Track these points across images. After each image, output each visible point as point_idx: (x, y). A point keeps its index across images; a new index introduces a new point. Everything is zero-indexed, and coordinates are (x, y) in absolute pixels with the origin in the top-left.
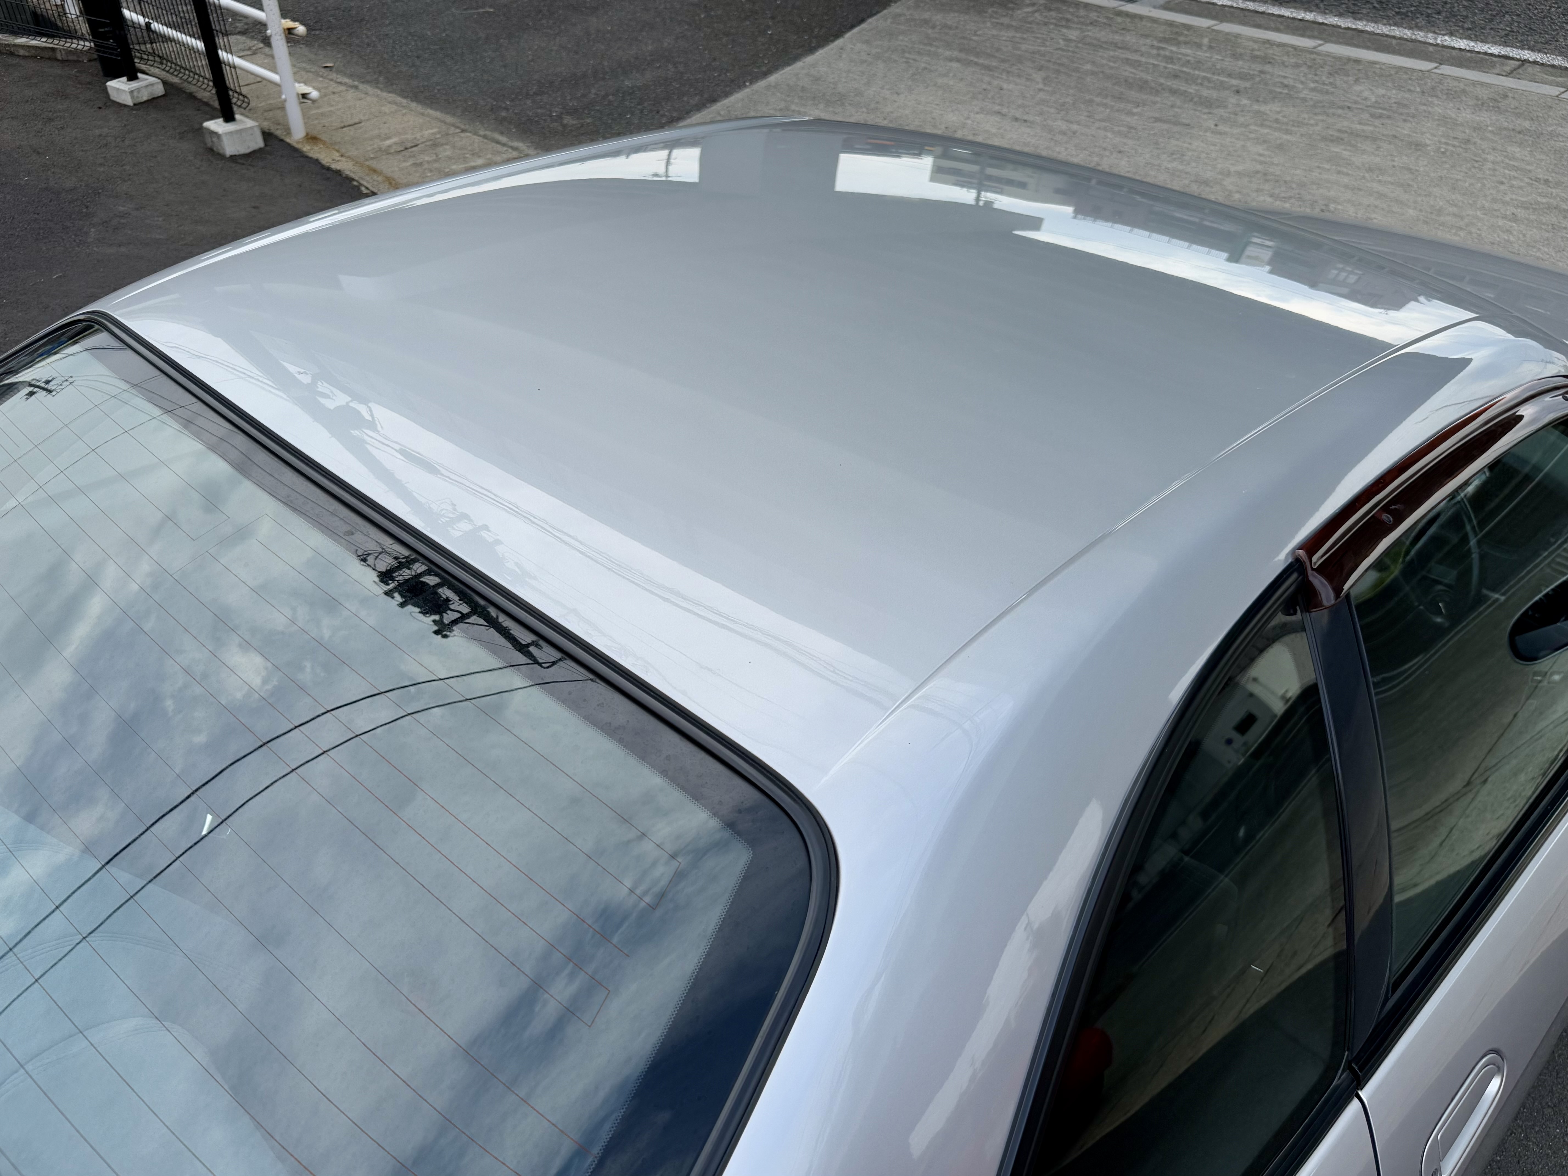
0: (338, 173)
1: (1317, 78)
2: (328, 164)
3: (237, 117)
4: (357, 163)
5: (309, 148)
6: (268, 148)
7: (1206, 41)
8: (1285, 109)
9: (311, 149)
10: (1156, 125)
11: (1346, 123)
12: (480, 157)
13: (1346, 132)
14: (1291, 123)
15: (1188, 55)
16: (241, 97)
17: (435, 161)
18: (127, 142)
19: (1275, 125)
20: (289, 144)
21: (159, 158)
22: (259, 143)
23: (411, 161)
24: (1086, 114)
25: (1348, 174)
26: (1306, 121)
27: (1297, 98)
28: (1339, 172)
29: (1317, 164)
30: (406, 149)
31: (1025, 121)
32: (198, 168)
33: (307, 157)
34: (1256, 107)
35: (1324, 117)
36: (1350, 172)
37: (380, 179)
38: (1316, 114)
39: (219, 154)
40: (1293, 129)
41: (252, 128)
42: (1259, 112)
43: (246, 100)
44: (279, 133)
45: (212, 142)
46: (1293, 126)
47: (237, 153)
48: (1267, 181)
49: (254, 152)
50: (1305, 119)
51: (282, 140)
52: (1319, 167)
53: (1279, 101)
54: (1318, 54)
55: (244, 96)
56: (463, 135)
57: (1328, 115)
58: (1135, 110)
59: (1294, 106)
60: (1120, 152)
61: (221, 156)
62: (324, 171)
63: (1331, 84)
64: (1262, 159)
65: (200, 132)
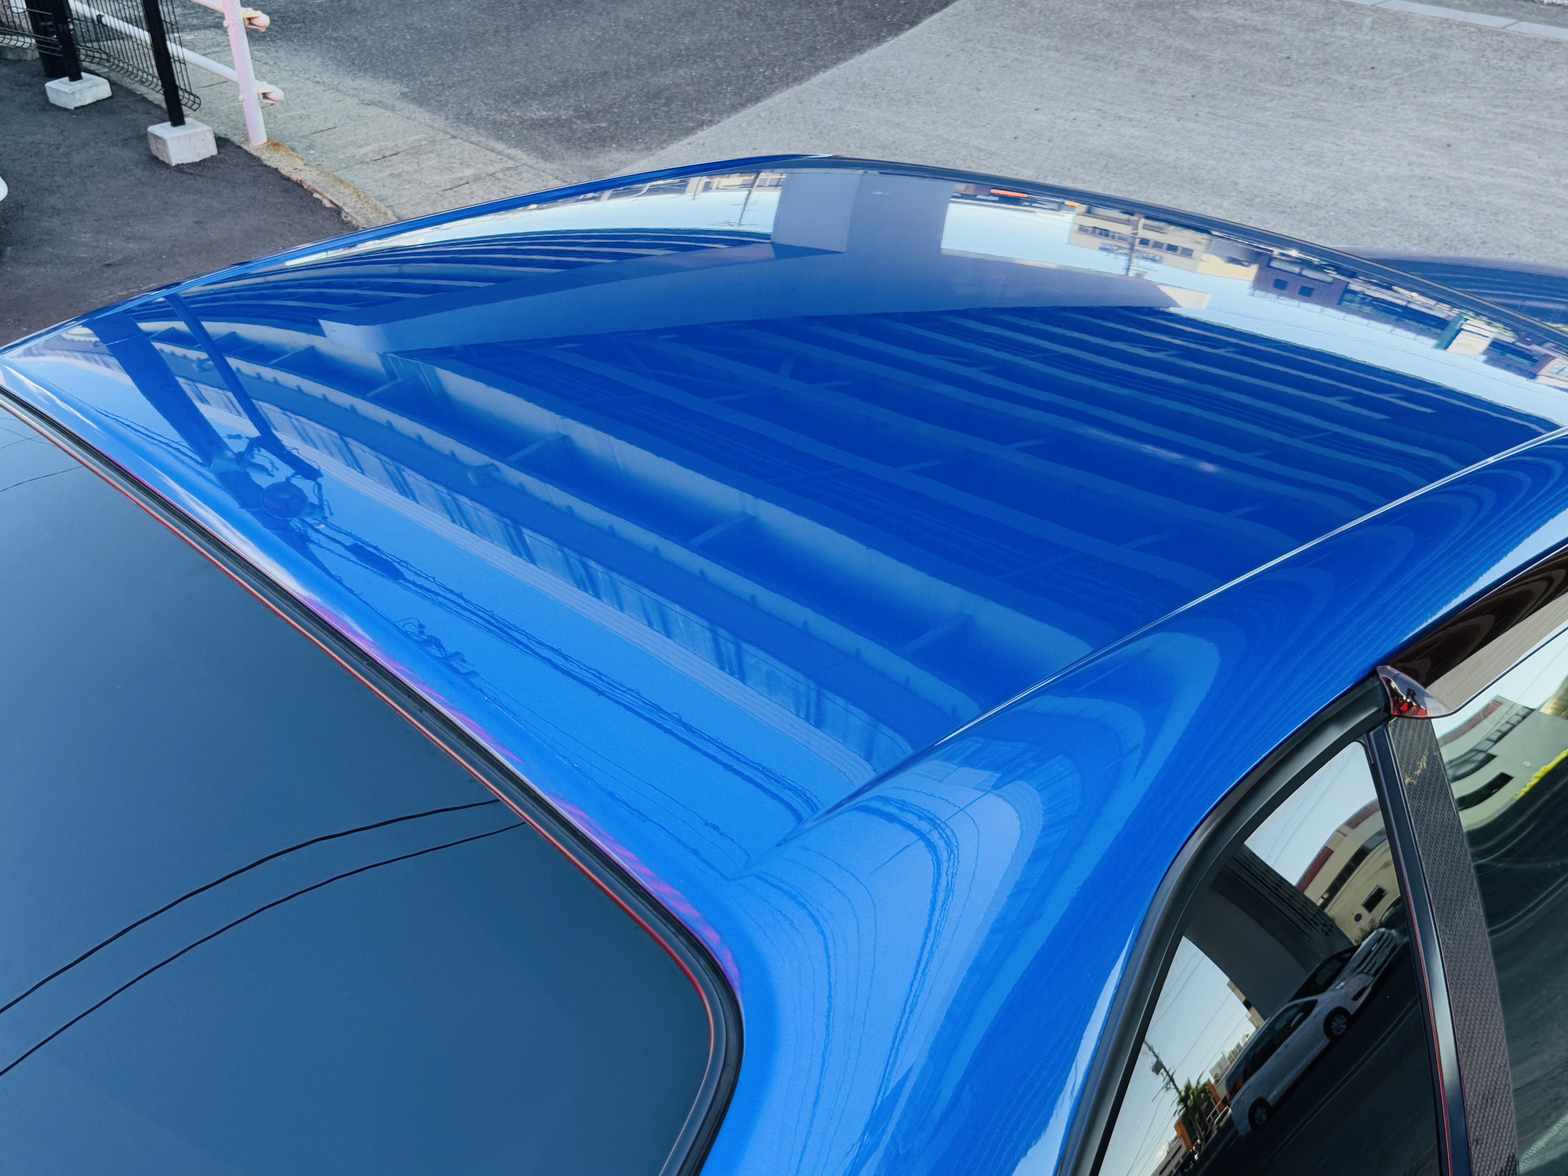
0: (299, 185)
1: (1502, 64)
2: (288, 175)
3: (186, 119)
4: (322, 172)
5: (268, 155)
6: (222, 156)
7: (1368, 21)
8: (1458, 101)
9: (271, 157)
10: (1293, 121)
11: (1532, 117)
12: (469, 166)
13: (1532, 127)
14: (1463, 117)
15: (1343, 38)
16: (192, 98)
17: (416, 171)
18: (62, 150)
19: (1443, 120)
20: (246, 152)
21: (95, 169)
22: (210, 149)
23: (388, 171)
24: (1206, 110)
25: (1528, 178)
26: (1481, 116)
27: (1474, 87)
28: (1516, 176)
29: (1489, 166)
30: (384, 157)
31: (1130, 120)
32: (139, 179)
33: (266, 166)
34: (1422, 99)
35: (1506, 110)
36: (1530, 175)
37: (347, 191)
38: (1496, 106)
39: (163, 162)
40: (1466, 124)
41: (204, 132)
42: (1423, 104)
43: (197, 100)
44: (236, 139)
45: (158, 149)
46: (1466, 120)
47: (185, 162)
49: (204, 160)
50: (1480, 112)
51: (239, 147)
52: (1491, 170)
53: (1451, 91)
54: (1507, 35)
55: (195, 96)
56: (452, 141)
57: (1511, 108)
58: (1269, 105)
59: (1469, 97)
61: (166, 166)
62: (284, 182)
63: (1519, 69)
64: (1422, 160)
65: (144, 137)
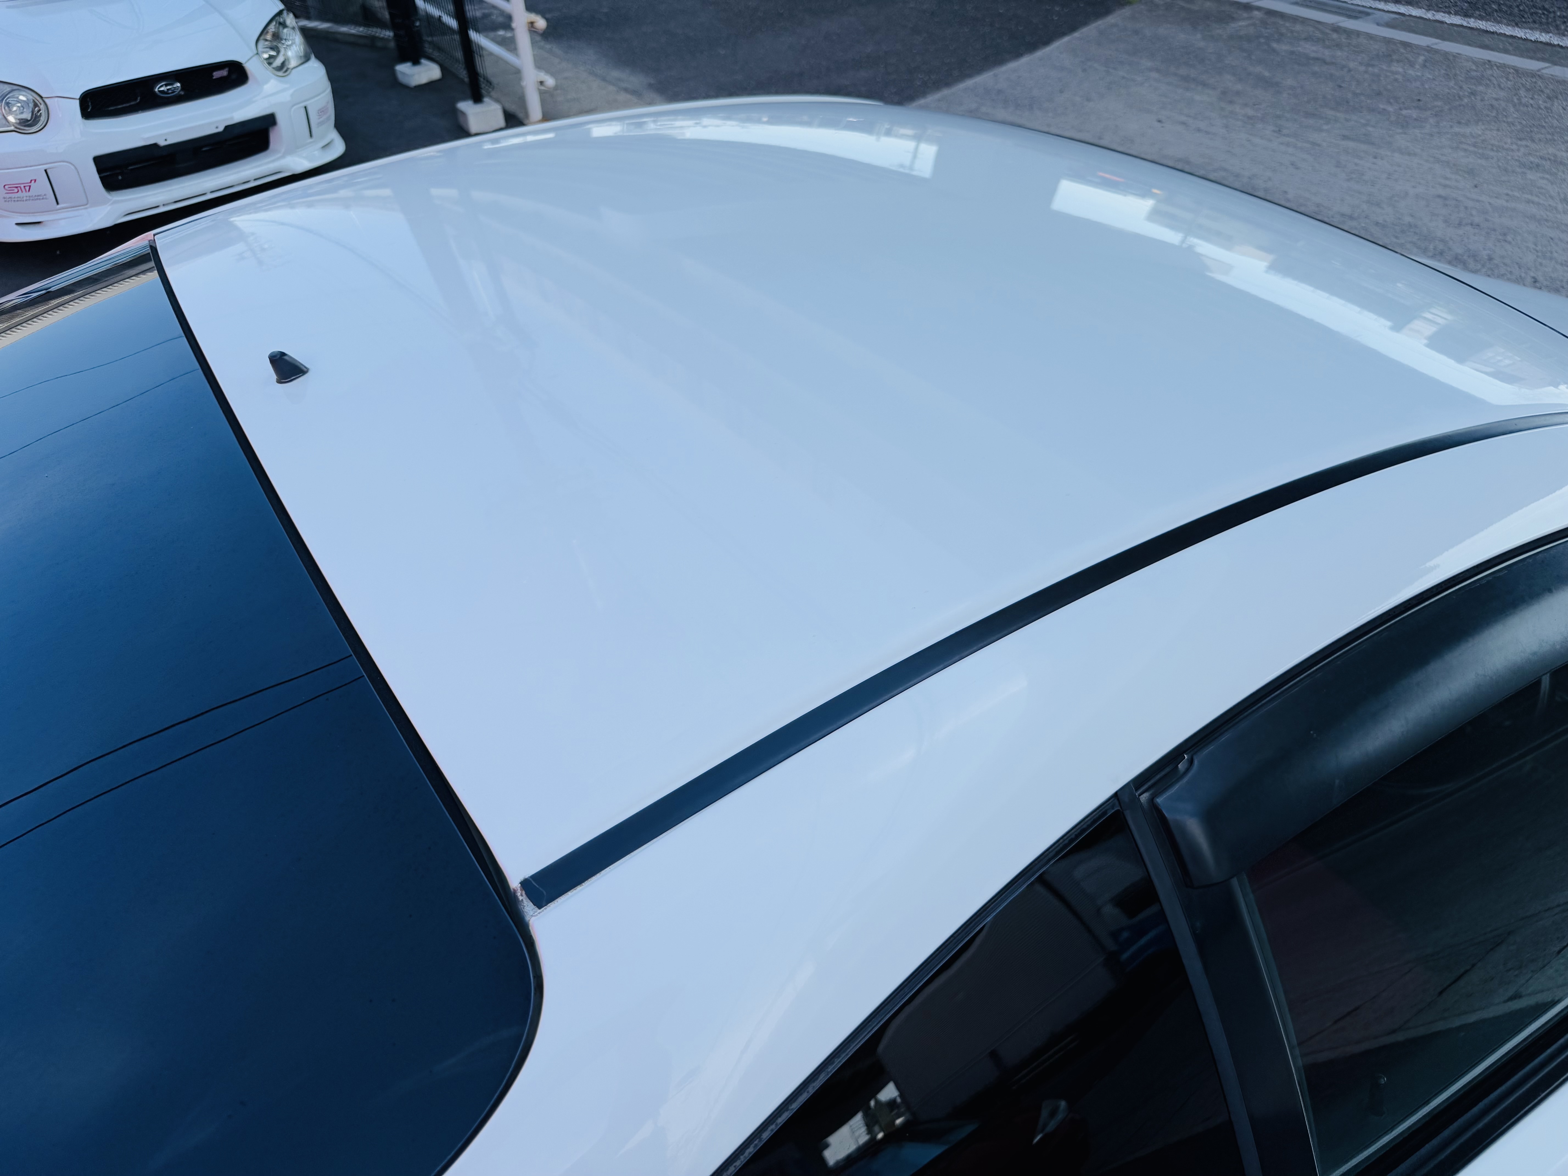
1: (1532, 102)
3: (484, 98)
7: (1421, 59)
8: (1488, 132)
10: (1343, 142)
11: (1551, 150)
13: (1549, 159)
14: (1490, 147)
15: (1397, 73)
16: (488, 82)
19: (1472, 149)
24: (1273, 128)
25: (1539, 204)
26: (1506, 146)
27: (1504, 122)
28: (1529, 202)
29: (1506, 191)
31: (1208, 133)
34: (1457, 129)
35: (1529, 143)
36: (1542, 202)
38: (1520, 139)
39: (466, 131)
40: (1492, 154)
41: (495, 110)
42: (1457, 134)
43: (491, 84)
45: (463, 120)
46: (1492, 150)
47: (481, 131)
48: (1446, 205)
50: (1506, 143)
52: (1507, 195)
53: (1483, 124)
54: (1540, 77)
57: (1533, 141)
58: (1325, 127)
59: (1498, 130)
60: (1297, 168)
61: (467, 134)
63: (1546, 108)
64: (1448, 182)
65: (454, 106)
